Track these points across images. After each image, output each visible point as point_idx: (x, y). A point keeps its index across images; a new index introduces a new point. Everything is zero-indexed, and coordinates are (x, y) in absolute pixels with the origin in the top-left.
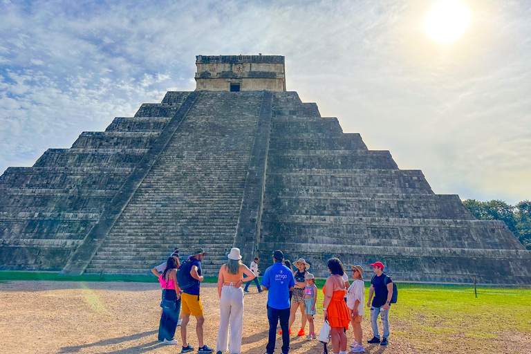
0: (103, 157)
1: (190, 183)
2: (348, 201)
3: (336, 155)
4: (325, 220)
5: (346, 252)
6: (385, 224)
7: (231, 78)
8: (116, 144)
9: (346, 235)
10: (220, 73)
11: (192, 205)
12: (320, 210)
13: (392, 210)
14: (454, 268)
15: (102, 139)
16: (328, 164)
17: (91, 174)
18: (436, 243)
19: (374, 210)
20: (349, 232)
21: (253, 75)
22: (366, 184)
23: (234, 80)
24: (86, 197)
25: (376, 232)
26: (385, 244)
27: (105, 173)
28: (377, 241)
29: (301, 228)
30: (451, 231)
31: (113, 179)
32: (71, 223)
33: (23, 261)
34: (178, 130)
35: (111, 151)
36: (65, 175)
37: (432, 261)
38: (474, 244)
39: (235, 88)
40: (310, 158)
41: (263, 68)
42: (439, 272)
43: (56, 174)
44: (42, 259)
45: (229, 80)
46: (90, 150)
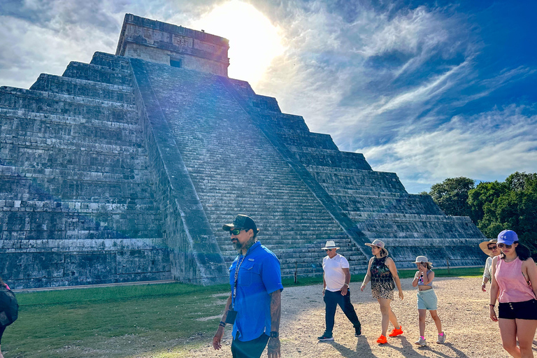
2: (361, 198)
3: (325, 154)
4: (361, 216)
5: (397, 244)
7: (171, 52)
10: (157, 42)
16: (321, 163)
17: (60, 150)
19: (383, 207)
21: (197, 53)
23: (174, 54)
24: (77, 181)
26: (410, 237)
27: (82, 149)
28: (404, 234)
31: (96, 159)
33: (43, 273)
35: (70, 120)
41: (207, 47)
42: (459, 258)
44: (72, 268)
45: (169, 53)
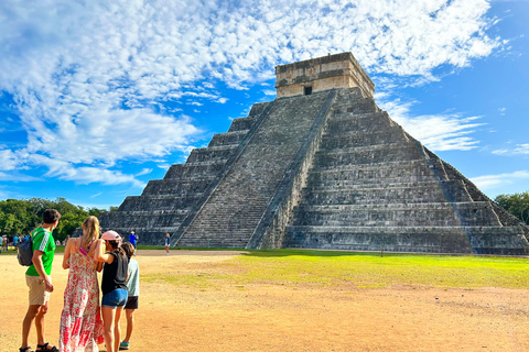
0: (204, 168)
1: (245, 187)
2: (365, 191)
3: (372, 150)
5: (344, 231)
6: (384, 209)
7: (305, 82)
8: (214, 156)
9: (351, 219)
10: (295, 79)
11: (241, 203)
12: (340, 201)
13: (398, 197)
14: (422, 242)
15: (205, 153)
16: (363, 159)
17: (195, 182)
18: (420, 223)
20: (354, 217)
21: (323, 76)
22: (387, 176)
23: (307, 83)
24: (191, 198)
25: (375, 216)
26: (380, 224)
27: (203, 180)
28: (374, 222)
29: (320, 214)
30: (437, 212)
32: (181, 216)
34: (251, 142)
35: (208, 163)
36: (180, 184)
37: (406, 237)
38: (453, 223)
39: (308, 90)
40: (349, 155)
41: (332, 67)
42: (409, 244)
43: (175, 184)
45: (303, 84)
46: (196, 163)
